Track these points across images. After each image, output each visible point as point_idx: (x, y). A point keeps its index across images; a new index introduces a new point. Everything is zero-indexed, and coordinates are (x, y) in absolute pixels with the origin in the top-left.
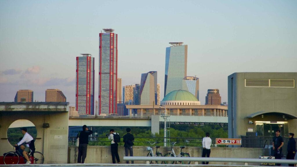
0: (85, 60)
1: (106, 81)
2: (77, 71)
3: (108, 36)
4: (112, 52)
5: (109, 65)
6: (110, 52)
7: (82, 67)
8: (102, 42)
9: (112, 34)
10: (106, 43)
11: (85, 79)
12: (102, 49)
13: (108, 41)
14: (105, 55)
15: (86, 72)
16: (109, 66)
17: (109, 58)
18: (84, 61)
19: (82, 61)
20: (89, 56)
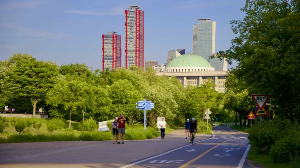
0: (111, 38)
1: (132, 59)
2: (103, 49)
3: (134, 13)
4: (138, 29)
5: (135, 42)
6: (136, 30)
7: (108, 45)
8: (128, 19)
9: (137, 11)
10: (132, 21)
11: (111, 57)
12: (128, 26)
13: (133, 18)
14: (131, 33)
15: (112, 50)
16: (135, 44)
17: (135, 36)
18: (109, 39)
19: (108, 39)
20: (116, 34)
